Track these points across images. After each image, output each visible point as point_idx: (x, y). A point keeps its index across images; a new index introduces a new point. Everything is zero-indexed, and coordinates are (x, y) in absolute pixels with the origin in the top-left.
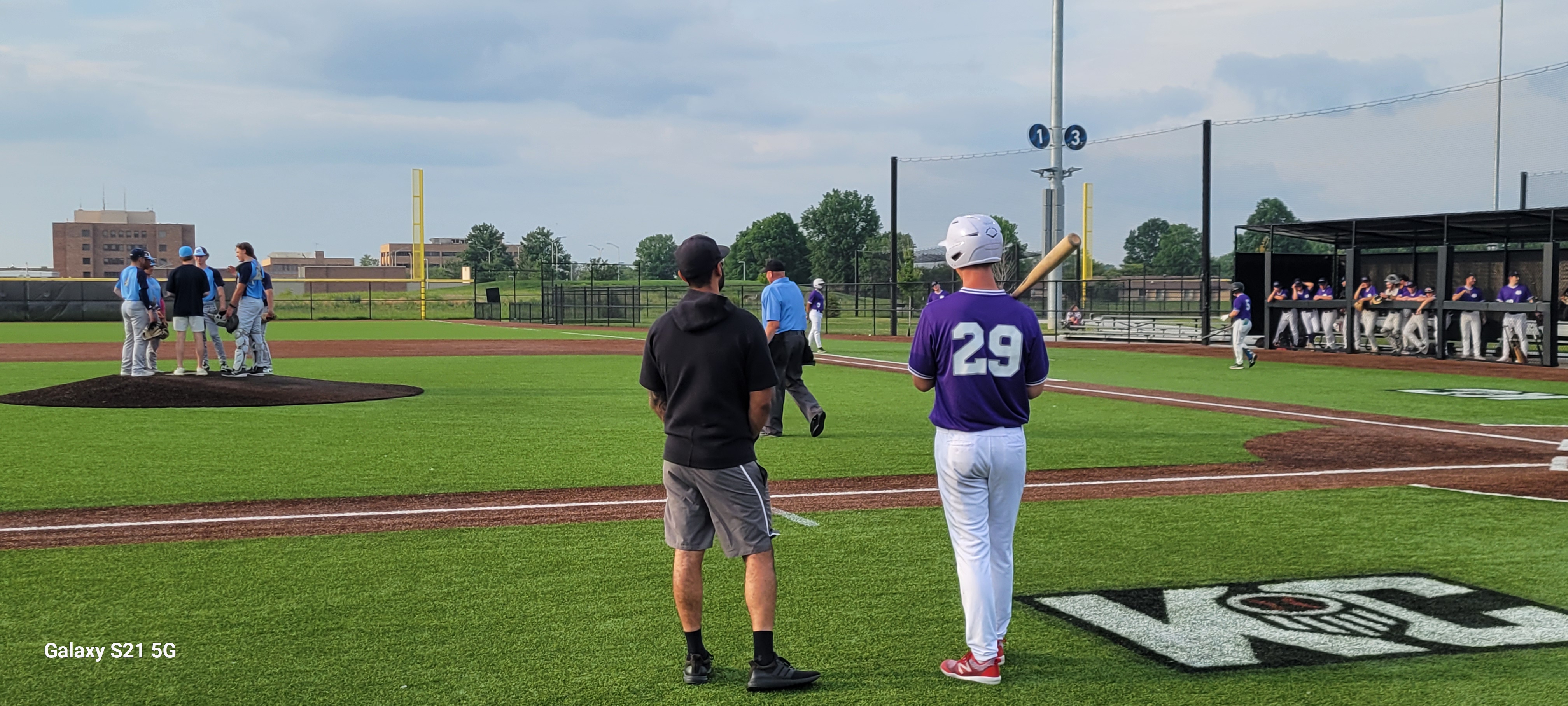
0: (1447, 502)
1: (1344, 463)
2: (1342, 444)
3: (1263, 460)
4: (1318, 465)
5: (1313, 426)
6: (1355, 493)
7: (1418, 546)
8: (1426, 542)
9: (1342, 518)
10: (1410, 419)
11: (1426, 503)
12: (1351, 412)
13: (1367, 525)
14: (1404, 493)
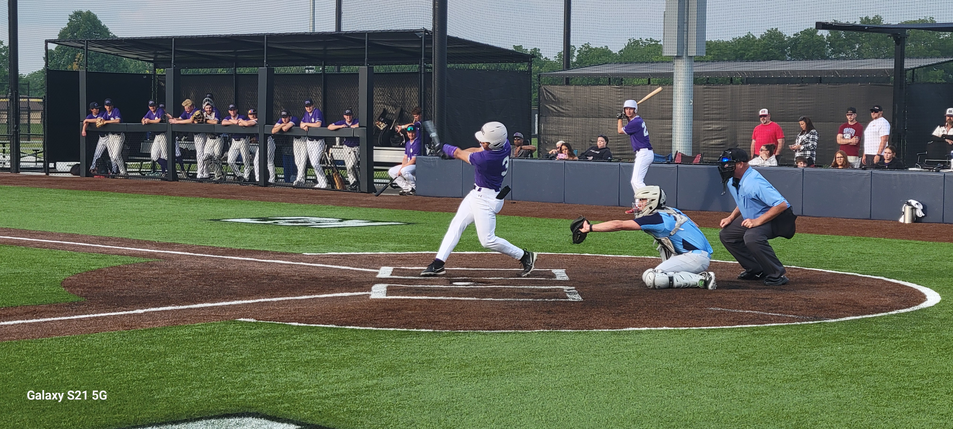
0: (274, 336)
1: (169, 299)
2: (166, 279)
3: (83, 299)
4: (143, 304)
5: (136, 260)
6: (180, 332)
7: (246, 384)
8: (253, 379)
9: (168, 359)
10: (234, 250)
11: (253, 338)
12: (174, 244)
13: (194, 365)
14: (231, 329)
